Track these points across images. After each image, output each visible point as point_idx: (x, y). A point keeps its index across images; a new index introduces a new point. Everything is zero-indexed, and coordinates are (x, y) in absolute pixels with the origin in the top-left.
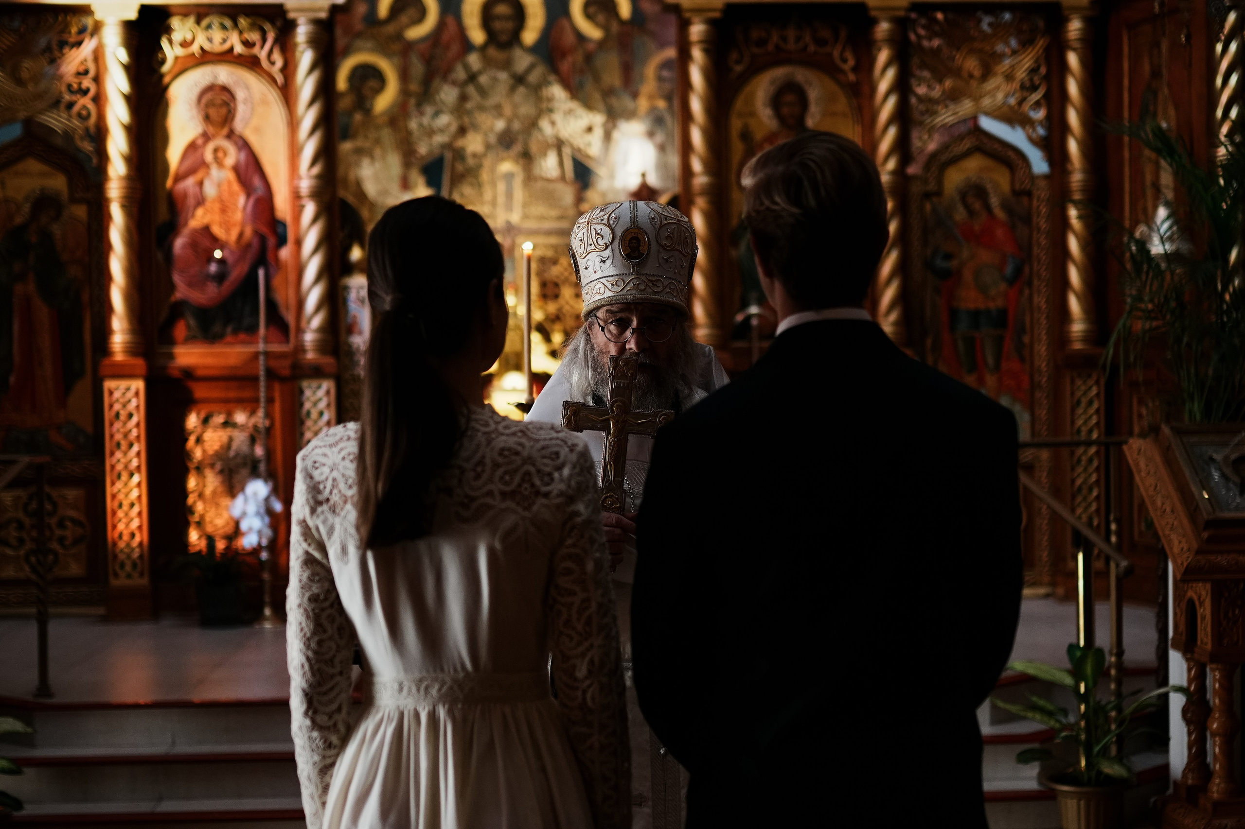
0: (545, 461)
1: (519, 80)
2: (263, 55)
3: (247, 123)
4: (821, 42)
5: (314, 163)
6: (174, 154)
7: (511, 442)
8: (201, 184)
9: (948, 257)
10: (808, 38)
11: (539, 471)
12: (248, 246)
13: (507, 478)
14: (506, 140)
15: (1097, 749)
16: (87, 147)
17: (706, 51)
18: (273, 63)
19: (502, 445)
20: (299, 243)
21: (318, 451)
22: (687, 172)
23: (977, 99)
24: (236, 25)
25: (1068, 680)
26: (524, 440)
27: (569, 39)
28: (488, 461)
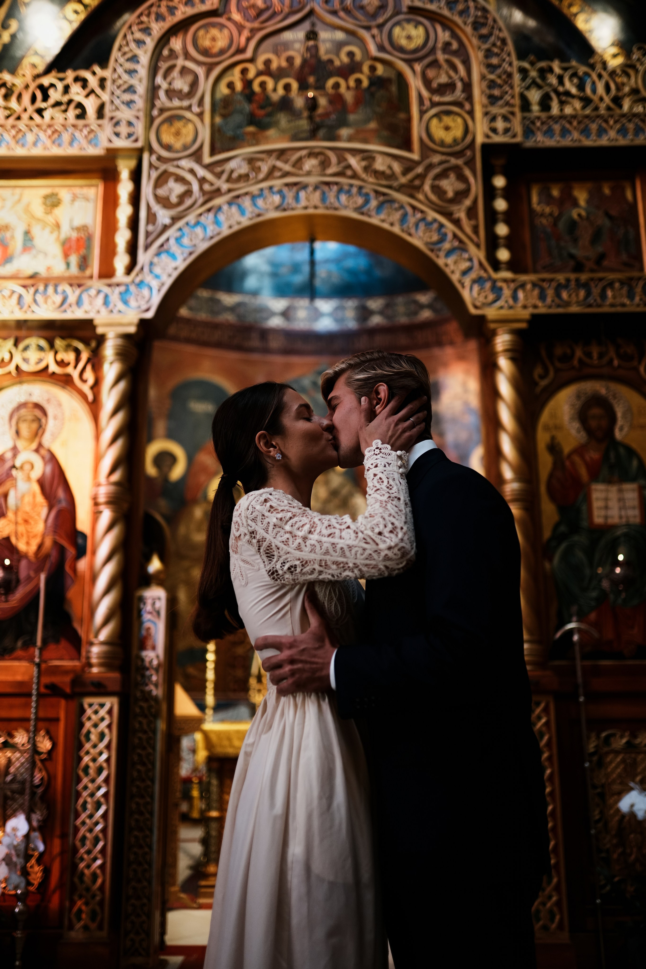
2: (75, 374)
3: (54, 437)
5: (113, 470)
8: (6, 495)
10: (612, 353)
12: (47, 556)
17: (513, 359)
18: (85, 381)
20: (93, 552)
24: (52, 346)
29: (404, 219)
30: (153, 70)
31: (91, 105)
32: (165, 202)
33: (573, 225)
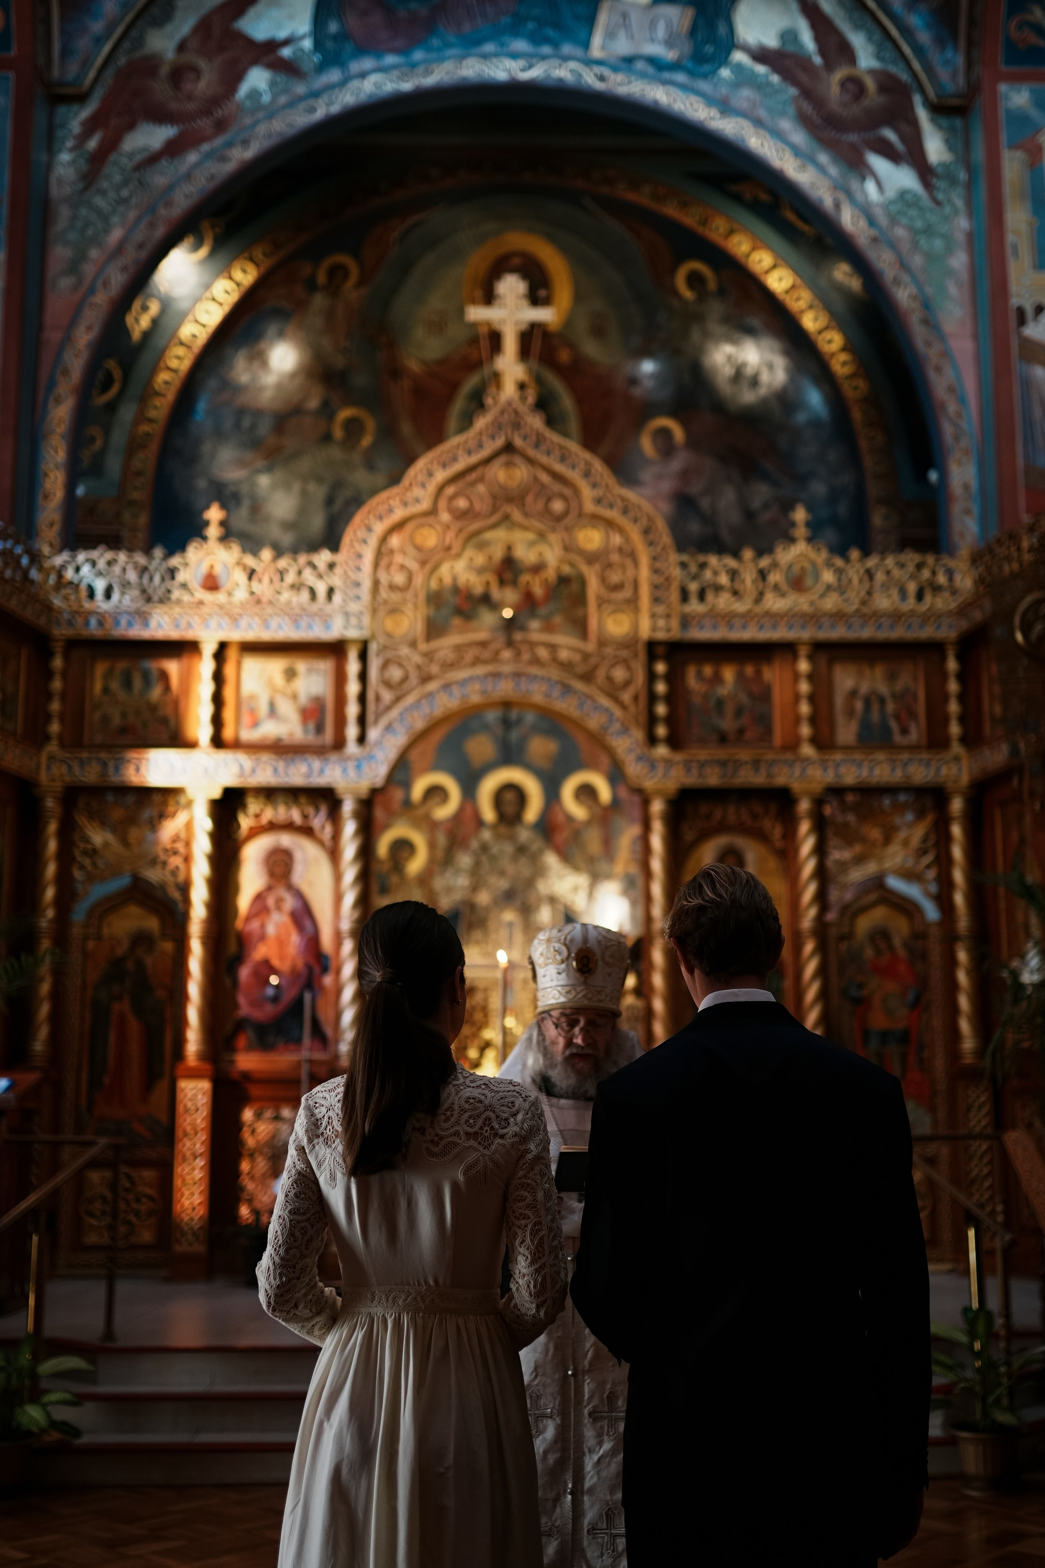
0: (503, 1108)
1: (521, 850)
2: (316, 825)
4: (755, 817)
5: (353, 910)
6: (244, 901)
7: (476, 1093)
8: (263, 926)
9: (861, 986)
10: (744, 814)
11: (497, 1117)
12: (299, 974)
13: (471, 1121)
14: (509, 897)
15: (991, 1399)
16: (176, 895)
17: (665, 822)
18: (324, 832)
19: (468, 1095)
20: (338, 972)
21: (320, 1095)
22: (648, 919)
23: (881, 859)
24: (296, 803)
25: (963, 1338)
26: (486, 1092)
27: (560, 818)
28: (456, 1107)
29: (581, 705)
30: (376, 565)
31: (321, 589)
32: (387, 684)
33: (720, 704)
